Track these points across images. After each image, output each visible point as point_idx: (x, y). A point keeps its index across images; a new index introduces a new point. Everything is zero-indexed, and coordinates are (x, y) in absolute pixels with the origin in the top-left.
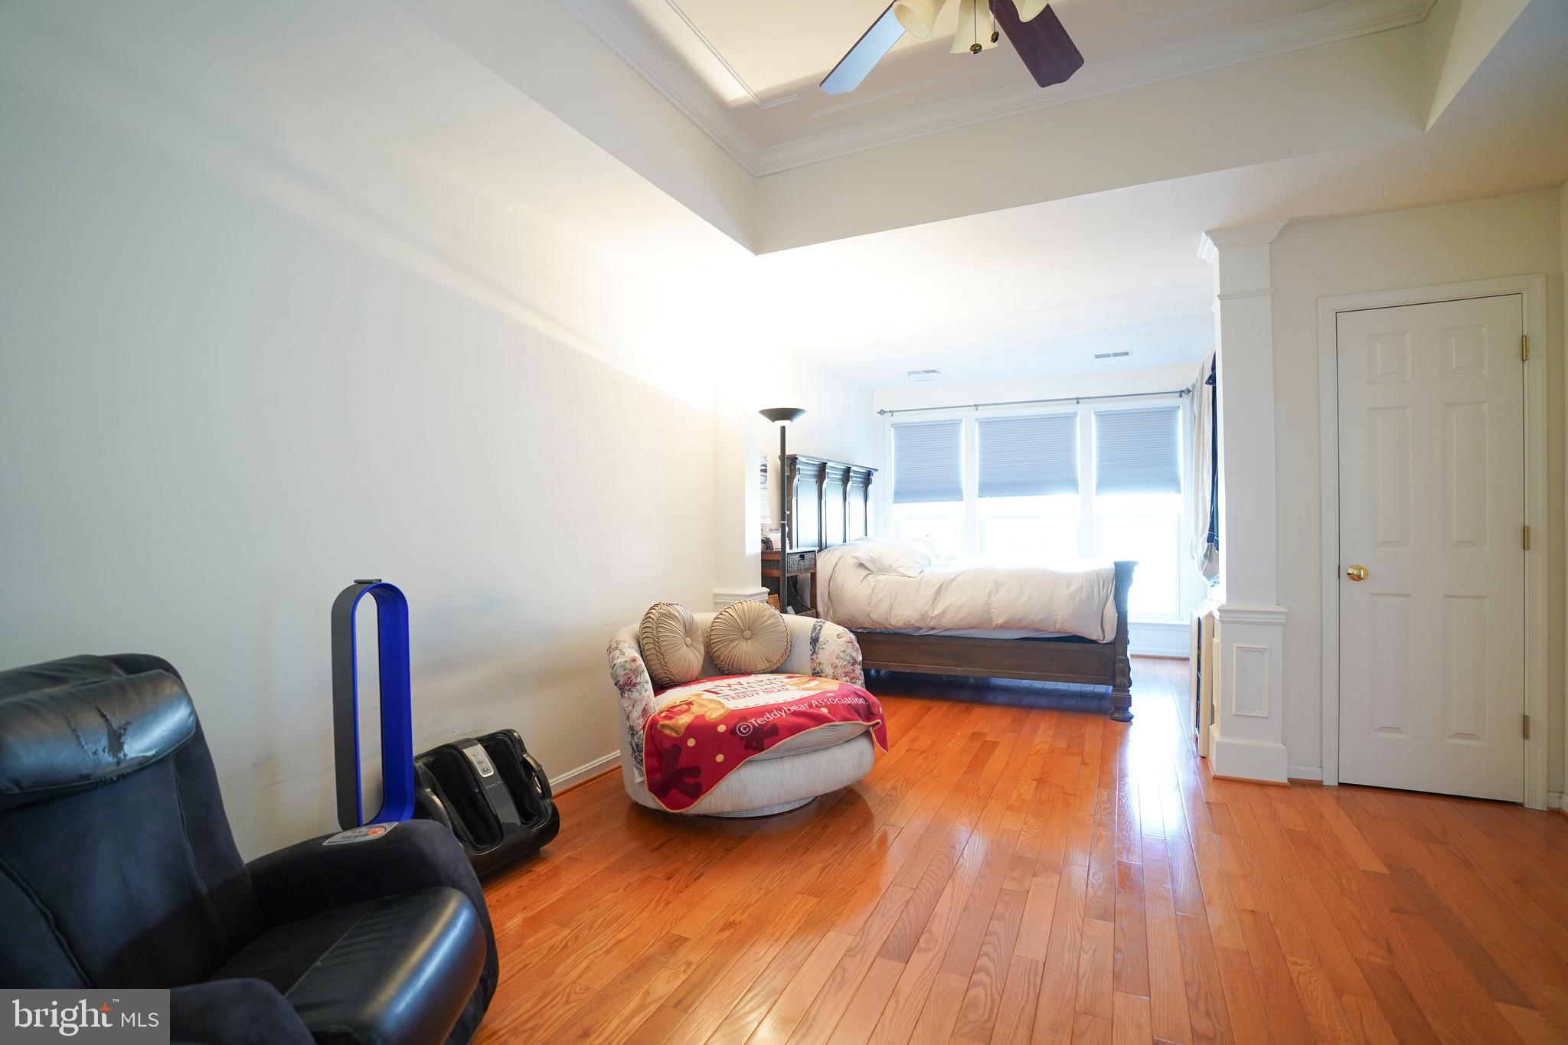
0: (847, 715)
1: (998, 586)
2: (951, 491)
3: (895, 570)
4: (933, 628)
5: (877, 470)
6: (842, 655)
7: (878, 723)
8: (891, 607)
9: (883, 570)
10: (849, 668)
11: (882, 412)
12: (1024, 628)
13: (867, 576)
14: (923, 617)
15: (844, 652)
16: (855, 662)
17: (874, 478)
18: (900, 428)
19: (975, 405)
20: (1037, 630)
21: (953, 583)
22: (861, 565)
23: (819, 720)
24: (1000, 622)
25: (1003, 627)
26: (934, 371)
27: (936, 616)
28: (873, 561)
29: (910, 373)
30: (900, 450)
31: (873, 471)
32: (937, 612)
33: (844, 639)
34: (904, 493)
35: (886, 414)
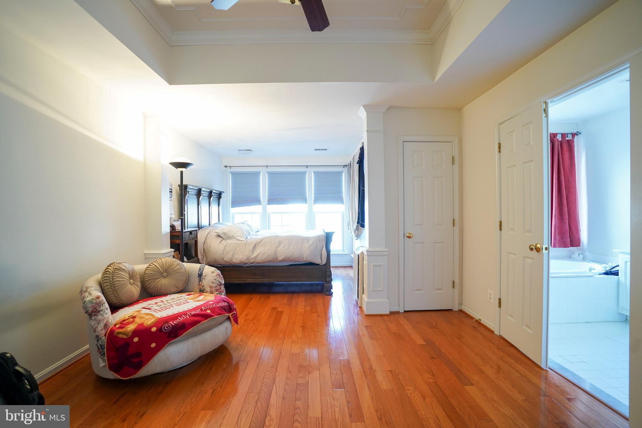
0: (219, 311)
1: (280, 243)
2: (256, 201)
3: (234, 238)
4: (252, 263)
5: (224, 192)
6: (214, 281)
7: (235, 313)
8: (233, 254)
9: (229, 238)
10: (219, 287)
11: (226, 167)
12: (291, 261)
13: (222, 241)
14: (248, 258)
15: (216, 280)
16: (221, 284)
17: (223, 195)
18: (234, 174)
19: (267, 166)
20: (296, 261)
21: (261, 243)
22: (219, 236)
23: (206, 316)
24: (281, 258)
25: (282, 261)
26: (250, 150)
27: (254, 257)
28: (224, 234)
29: (239, 150)
30: (234, 183)
31: (222, 193)
32: (254, 256)
33: (215, 274)
34: (235, 203)
35: (228, 167)
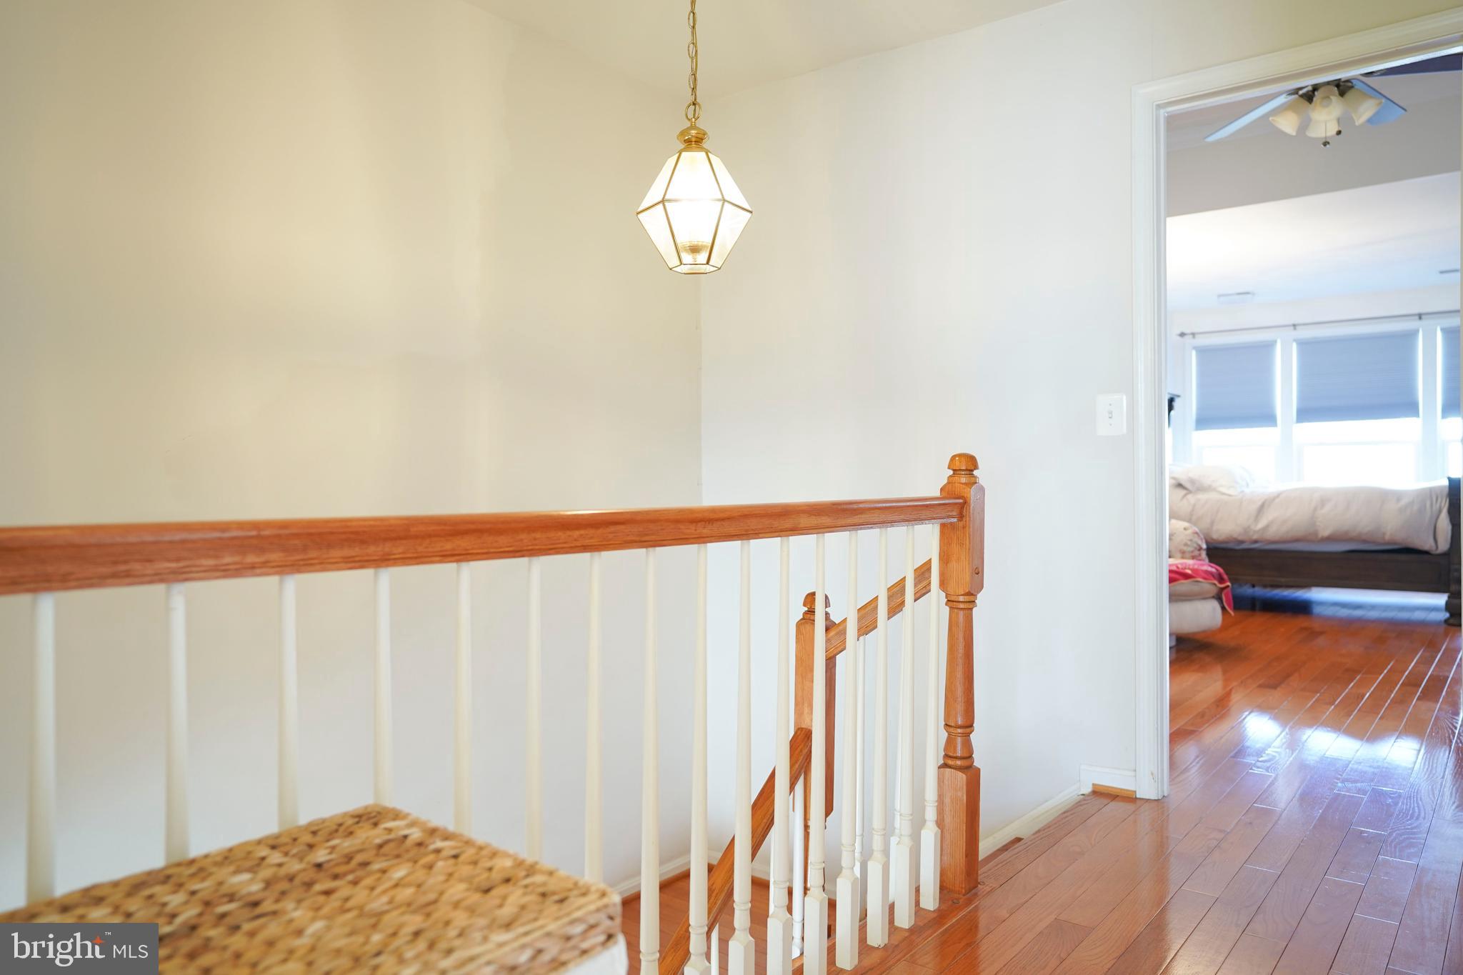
0: (1206, 576)
1: (1323, 502)
2: (1266, 417)
3: (1214, 490)
4: (1256, 542)
5: (1178, 396)
6: (1189, 543)
7: (1228, 586)
8: (1212, 523)
9: (1202, 489)
10: (1197, 553)
11: (1182, 335)
12: (1351, 540)
13: (1185, 495)
14: (1246, 530)
15: (1191, 540)
16: (1200, 549)
17: (1176, 404)
18: (1203, 352)
19: (1294, 326)
20: (1365, 541)
21: (1277, 500)
22: (1180, 486)
23: (1186, 576)
24: (1326, 533)
25: (1330, 539)
26: (1248, 293)
27: (1259, 530)
28: (1192, 481)
29: (1219, 296)
30: (1202, 374)
31: (1175, 397)
32: (1260, 525)
33: (1190, 531)
34: (1205, 420)
35: (1186, 337)
